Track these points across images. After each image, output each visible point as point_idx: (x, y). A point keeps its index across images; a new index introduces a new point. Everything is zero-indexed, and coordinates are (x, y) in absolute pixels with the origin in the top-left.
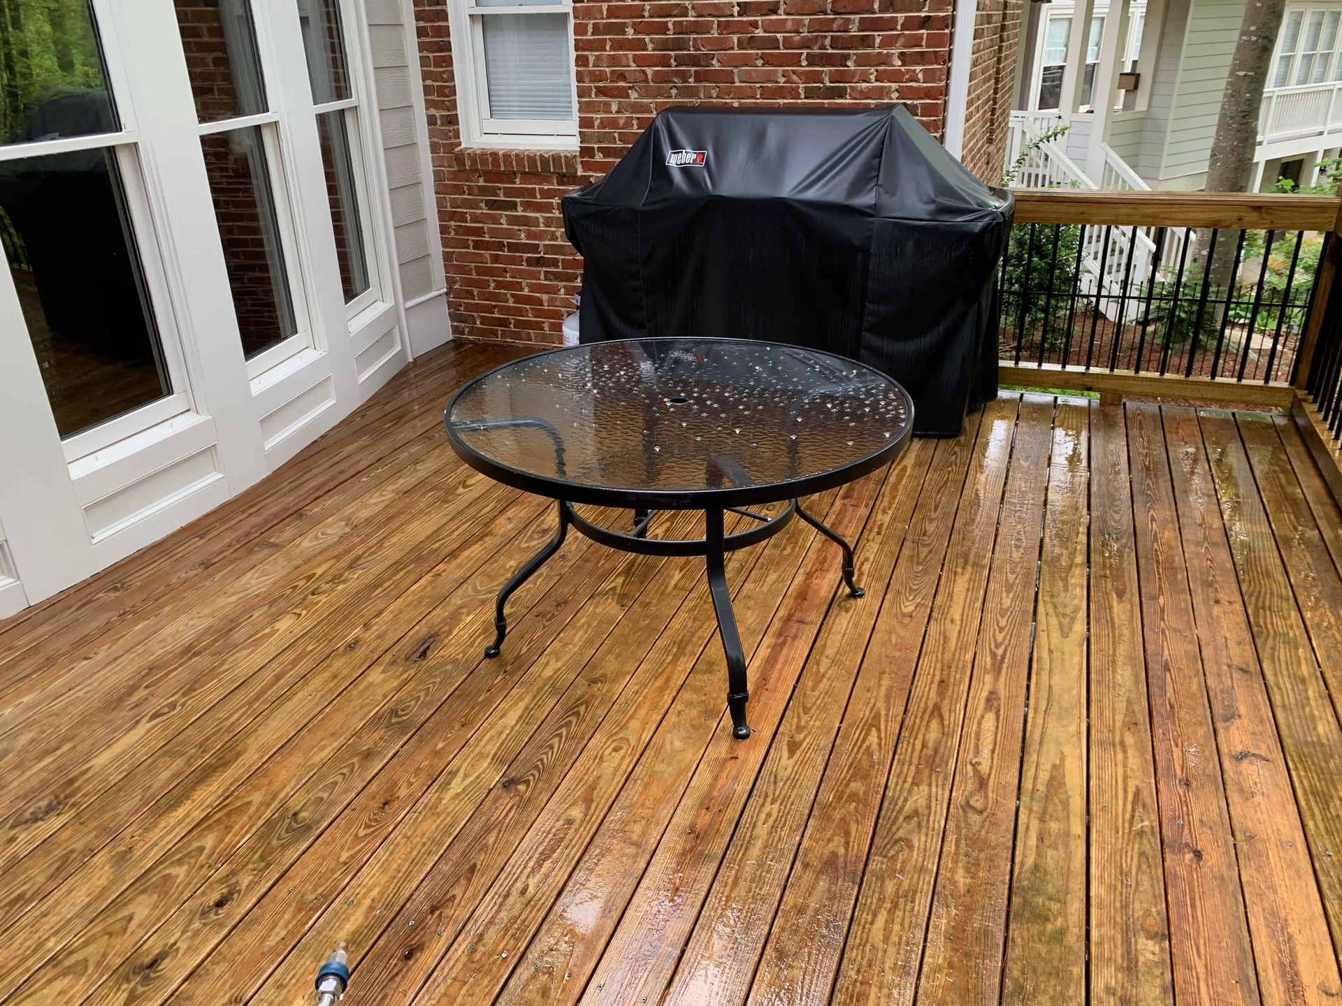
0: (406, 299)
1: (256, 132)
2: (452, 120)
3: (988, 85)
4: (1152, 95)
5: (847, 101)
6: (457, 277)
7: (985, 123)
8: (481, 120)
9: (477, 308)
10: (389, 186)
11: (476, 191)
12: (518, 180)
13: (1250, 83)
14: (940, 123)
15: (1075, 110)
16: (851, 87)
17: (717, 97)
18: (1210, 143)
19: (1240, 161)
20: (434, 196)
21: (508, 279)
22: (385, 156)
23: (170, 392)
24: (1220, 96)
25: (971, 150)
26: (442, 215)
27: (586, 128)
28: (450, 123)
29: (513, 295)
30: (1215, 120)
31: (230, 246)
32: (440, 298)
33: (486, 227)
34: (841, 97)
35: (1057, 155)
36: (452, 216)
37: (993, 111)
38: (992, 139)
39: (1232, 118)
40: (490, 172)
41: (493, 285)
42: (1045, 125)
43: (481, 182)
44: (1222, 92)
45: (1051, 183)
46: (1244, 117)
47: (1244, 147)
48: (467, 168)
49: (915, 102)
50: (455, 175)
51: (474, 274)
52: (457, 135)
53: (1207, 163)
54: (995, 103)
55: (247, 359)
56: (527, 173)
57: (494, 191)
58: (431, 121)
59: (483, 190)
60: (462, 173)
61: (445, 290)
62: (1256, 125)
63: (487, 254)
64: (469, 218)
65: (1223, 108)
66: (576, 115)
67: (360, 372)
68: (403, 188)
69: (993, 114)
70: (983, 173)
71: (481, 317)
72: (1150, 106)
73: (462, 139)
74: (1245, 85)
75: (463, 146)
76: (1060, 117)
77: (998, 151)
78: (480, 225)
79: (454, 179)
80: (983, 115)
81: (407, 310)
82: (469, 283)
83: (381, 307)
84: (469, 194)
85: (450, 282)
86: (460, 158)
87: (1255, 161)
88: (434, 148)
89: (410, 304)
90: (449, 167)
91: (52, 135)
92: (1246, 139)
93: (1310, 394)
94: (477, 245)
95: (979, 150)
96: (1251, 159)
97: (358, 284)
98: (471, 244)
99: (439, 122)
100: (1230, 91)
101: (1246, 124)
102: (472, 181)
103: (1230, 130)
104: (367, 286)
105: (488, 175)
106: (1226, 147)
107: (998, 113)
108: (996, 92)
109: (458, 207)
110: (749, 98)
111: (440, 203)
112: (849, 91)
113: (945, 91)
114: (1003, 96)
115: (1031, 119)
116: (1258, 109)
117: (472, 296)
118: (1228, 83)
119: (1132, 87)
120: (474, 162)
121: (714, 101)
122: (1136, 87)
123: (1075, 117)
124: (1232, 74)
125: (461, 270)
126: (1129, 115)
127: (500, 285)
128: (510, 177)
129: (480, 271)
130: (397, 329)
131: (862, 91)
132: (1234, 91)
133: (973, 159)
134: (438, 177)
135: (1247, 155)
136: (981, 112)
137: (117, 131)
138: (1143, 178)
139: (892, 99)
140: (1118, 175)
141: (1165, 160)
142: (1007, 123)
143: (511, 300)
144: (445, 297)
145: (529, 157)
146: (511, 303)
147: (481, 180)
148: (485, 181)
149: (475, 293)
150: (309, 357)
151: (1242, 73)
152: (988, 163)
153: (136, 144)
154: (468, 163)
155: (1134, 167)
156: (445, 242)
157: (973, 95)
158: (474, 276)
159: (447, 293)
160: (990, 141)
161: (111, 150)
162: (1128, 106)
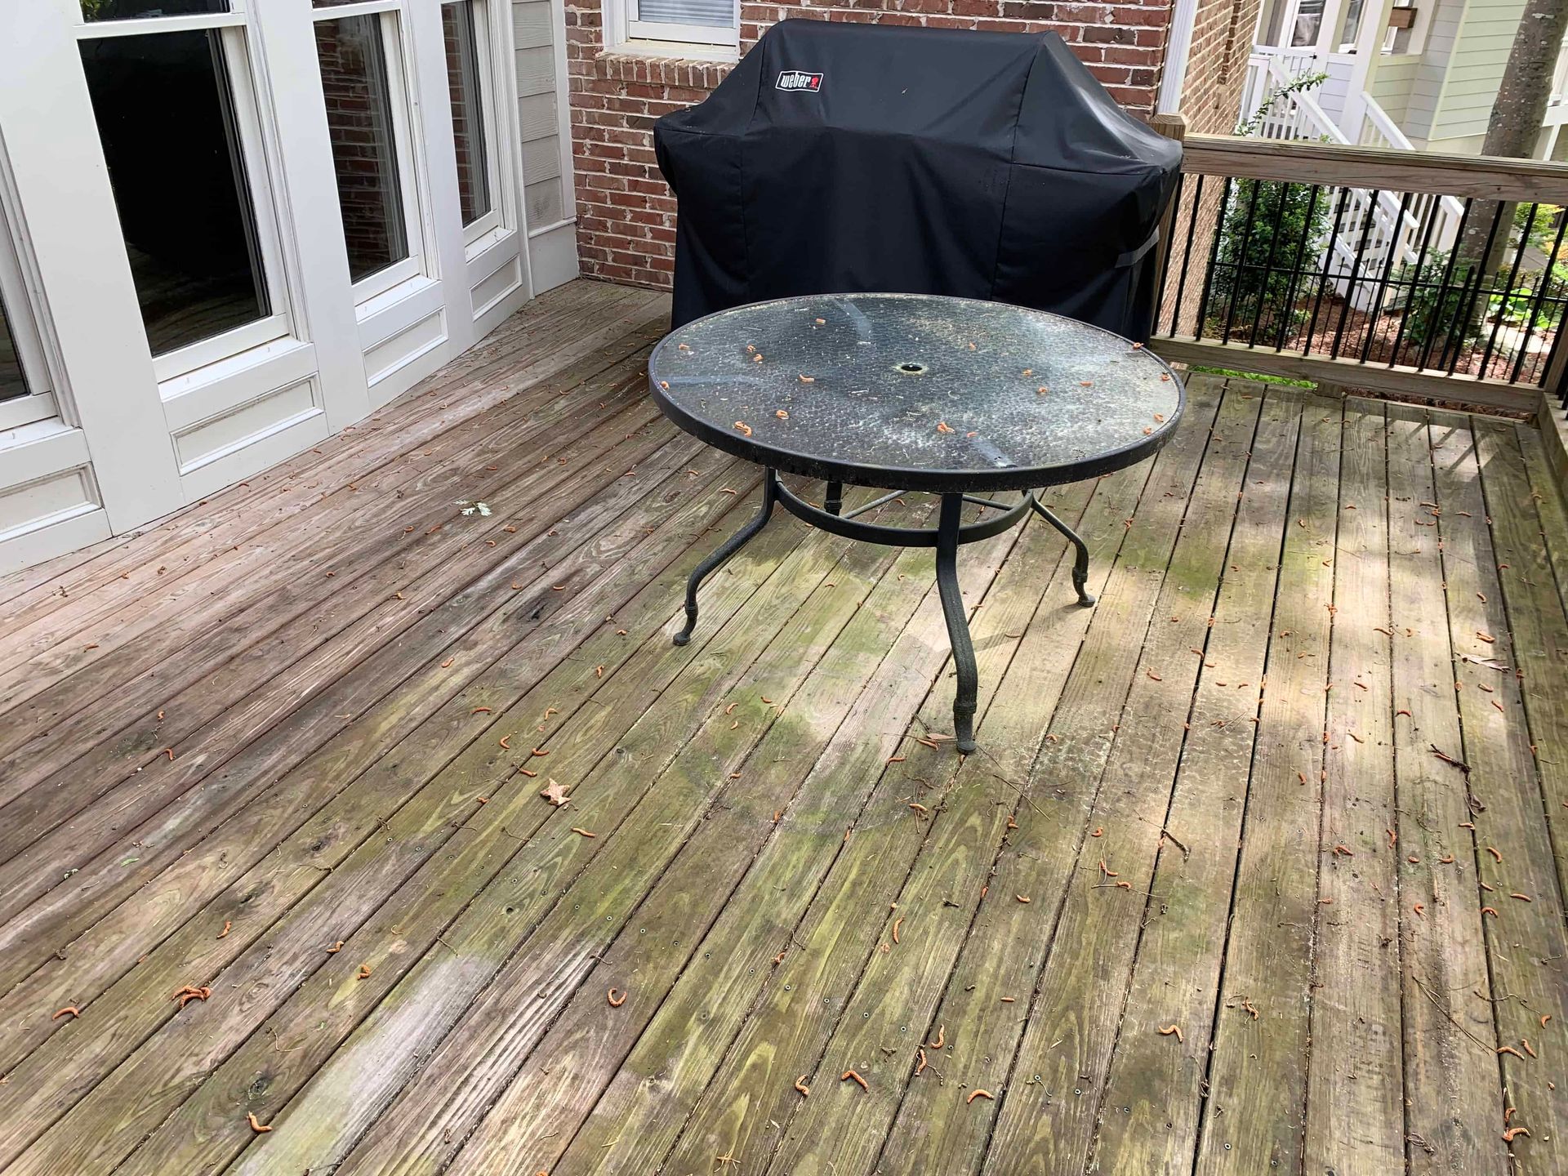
0: (530, 228)
1: (374, 22)
2: (594, 20)
3: (1224, 12)
4: (1429, 37)
5: (1053, 23)
6: (590, 204)
7: (1218, 58)
8: (628, 21)
9: (609, 241)
10: (519, 92)
11: (617, 106)
12: (666, 95)
13: (1548, 27)
14: (1159, 55)
15: (1334, 49)
16: (1058, 6)
17: (902, 10)
18: (1492, 100)
19: (1525, 122)
20: (569, 108)
21: (648, 210)
22: (517, 57)
23: (268, 312)
24: (1509, 42)
25: (1197, 90)
26: (577, 132)
27: (748, 37)
28: (592, 23)
29: (651, 230)
30: (1501, 71)
31: (341, 153)
32: (568, 228)
33: (626, 148)
34: (1047, 17)
35: (1307, 104)
36: (588, 132)
37: (1229, 44)
38: (1224, 79)
39: (1521, 69)
40: (634, 83)
41: (629, 217)
42: (1296, 65)
43: (623, 96)
44: (1514, 38)
45: (1296, 136)
46: (1537, 69)
47: (1533, 106)
48: (609, 77)
49: (1133, 28)
50: (595, 86)
51: (609, 202)
52: (599, 38)
53: (1487, 124)
54: (1232, 34)
55: (353, 282)
56: (676, 87)
57: (637, 107)
58: (571, 19)
59: (625, 105)
60: (600, 84)
61: (575, 219)
62: (1550, 80)
63: (625, 179)
64: (607, 137)
65: (1512, 56)
66: (737, 22)
67: (476, 307)
68: (534, 98)
69: (1228, 48)
70: (1210, 118)
71: (614, 252)
72: (1425, 50)
73: (604, 44)
74: (1540, 32)
75: (605, 50)
76: (1315, 57)
77: (1231, 94)
78: (619, 145)
79: (593, 90)
80: (1216, 48)
81: (530, 239)
82: (601, 212)
83: (502, 234)
84: (608, 109)
85: (581, 210)
86: (600, 66)
87: (1545, 124)
88: (572, 51)
89: (533, 233)
90: (587, 75)
91: (155, 12)
92: (1536, 96)
93: (1560, 399)
94: (615, 169)
95: (1206, 92)
96: (1540, 121)
97: (477, 204)
98: (607, 166)
99: (579, 22)
100: (1522, 37)
101: (1538, 78)
102: (613, 94)
103: (1517, 85)
104: (488, 209)
105: (633, 88)
106: (1511, 105)
107: (1235, 47)
108: (1234, 21)
109: (595, 123)
110: (939, 12)
111: (575, 117)
112: (1056, 10)
113: (1168, 17)
114: (1243, 26)
115: (1280, 58)
116: (1554, 60)
117: (605, 229)
118: (1521, 26)
119: (1405, 24)
120: (616, 72)
121: (898, 14)
122: (1411, 25)
123: (1333, 58)
124: (1527, 15)
125: (595, 197)
126: (1400, 59)
127: (637, 217)
128: (658, 90)
129: (617, 199)
130: (518, 260)
131: (1071, 12)
132: (1527, 36)
133: (1198, 100)
134: (575, 85)
135: (1536, 117)
136: (1212, 45)
137: (224, 11)
138: (1407, 136)
139: (1105, 23)
140: (1378, 132)
141: (1438, 117)
142: (1246, 60)
143: (649, 235)
144: (574, 228)
145: (680, 69)
146: (648, 239)
147: (624, 92)
148: (628, 94)
149: (609, 224)
150: (421, 284)
151: (1539, 16)
152: (1217, 108)
153: (244, 27)
154: (609, 71)
155: (1399, 124)
156: (578, 164)
157: (1204, 24)
158: (609, 205)
159: (576, 223)
160: (1222, 80)
161: (216, 32)
162: (1399, 48)
